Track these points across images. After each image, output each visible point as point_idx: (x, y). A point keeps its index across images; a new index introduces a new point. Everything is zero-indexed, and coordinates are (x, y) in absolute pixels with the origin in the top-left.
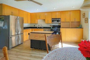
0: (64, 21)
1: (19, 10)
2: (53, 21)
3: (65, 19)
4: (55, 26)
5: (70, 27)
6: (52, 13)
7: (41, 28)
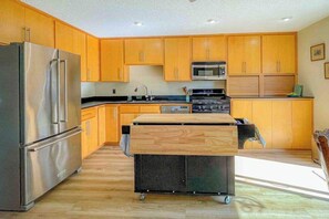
0: (240, 73)
1: (55, 21)
2: (196, 72)
3: (244, 63)
4: (202, 91)
5: (262, 94)
6: (191, 40)
7: (144, 98)
